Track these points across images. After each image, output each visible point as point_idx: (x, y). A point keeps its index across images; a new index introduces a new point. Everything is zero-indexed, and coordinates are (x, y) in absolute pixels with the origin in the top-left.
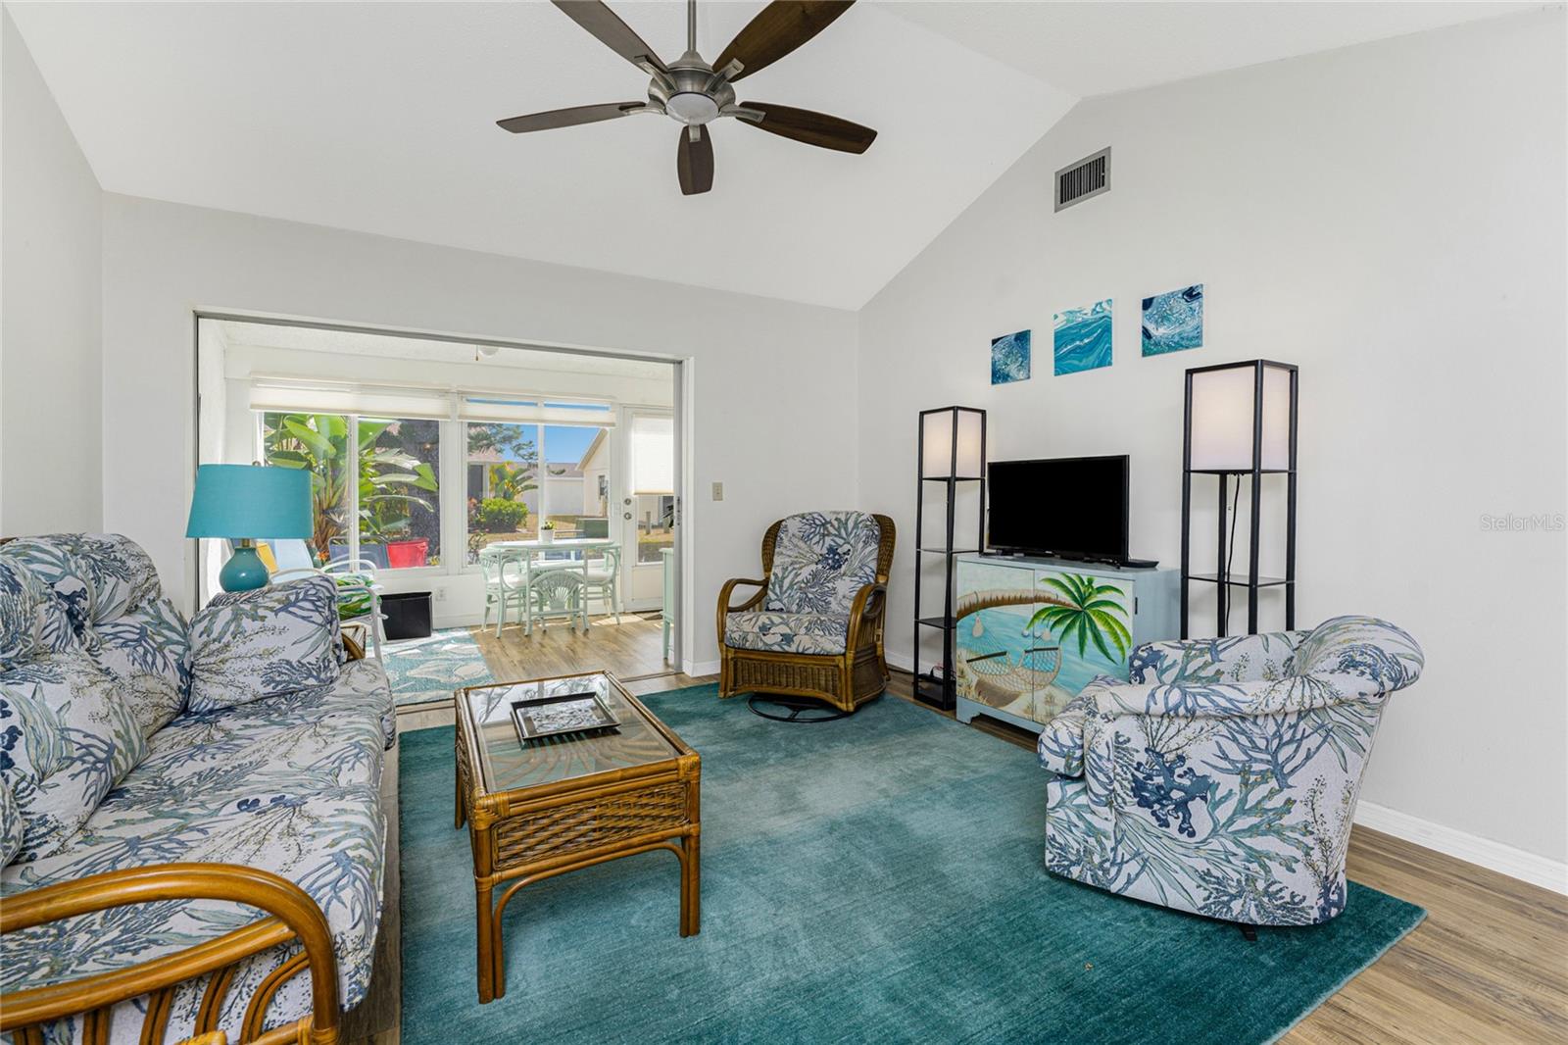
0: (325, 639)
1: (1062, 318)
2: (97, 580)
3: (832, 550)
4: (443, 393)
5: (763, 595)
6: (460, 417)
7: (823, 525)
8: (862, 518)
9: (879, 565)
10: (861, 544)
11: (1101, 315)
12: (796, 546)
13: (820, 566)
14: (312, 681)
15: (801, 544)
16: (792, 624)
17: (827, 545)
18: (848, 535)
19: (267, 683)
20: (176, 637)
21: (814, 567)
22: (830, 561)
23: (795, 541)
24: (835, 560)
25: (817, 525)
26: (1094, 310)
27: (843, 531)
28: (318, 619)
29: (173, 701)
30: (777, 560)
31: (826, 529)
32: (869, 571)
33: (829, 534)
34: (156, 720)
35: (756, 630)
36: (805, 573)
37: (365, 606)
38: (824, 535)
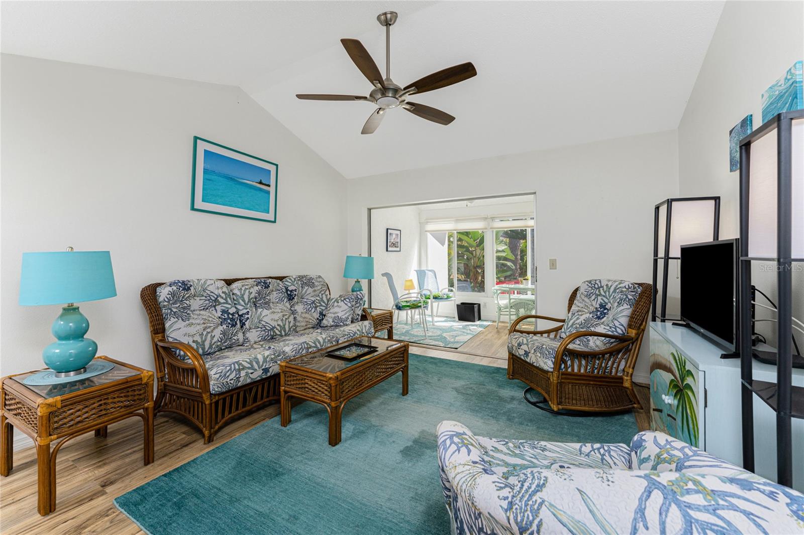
0: (349, 311)
1: (766, 96)
2: (302, 287)
3: (603, 306)
4: (485, 219)
5: (560, 328)
6: (491, 228)
7: (599, 288)
8: (621, 285)
9: (630, 321)
10: (616, 304)
11: (791, 82)
12: (583, 300)
13: (591, 315)
14: (342, 324)
15: (586, 299)
16: (530, 346)
17: (599, 302)
18: (610, 297)
19: (333, 321)
20: (324, 304)
21: (587, 315)
22: (599, 313)
23: (583, 297)
24: (602, 311)
25: (595, 287)
26: (786, 78)
27: (607, 293)
28: (349, 305)
29: (315, 322)
30: (574, 308)
31: (599, 291)
32: (617, 324)
33: (600, 295)
34: (306, 325)
35: (516, 345)
36: (582, 318)
37: (419, 305)
38: (597, 295)
